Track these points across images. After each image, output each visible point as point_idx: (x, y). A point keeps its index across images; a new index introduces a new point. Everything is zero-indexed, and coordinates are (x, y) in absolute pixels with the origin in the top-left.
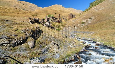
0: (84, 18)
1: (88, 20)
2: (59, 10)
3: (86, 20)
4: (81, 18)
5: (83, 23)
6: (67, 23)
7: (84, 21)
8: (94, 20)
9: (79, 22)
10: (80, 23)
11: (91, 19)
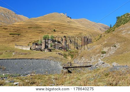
0: (106, 46)
1: (111, 49)
2: (60, 23)
3: (108, 48)
4: (100, 45)
5: (103, 53)
6: (79, 51)
7: (105, 50)
8: (119, 48)
9: (98, 51)
10: (99, 53)
11: (115, 46)
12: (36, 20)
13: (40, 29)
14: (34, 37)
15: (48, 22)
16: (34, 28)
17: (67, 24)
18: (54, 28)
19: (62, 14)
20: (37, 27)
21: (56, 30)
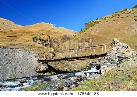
3: (83, 43)
7: (81, 44)
9: (75, 45)
11: (88, 42)
12: (28, 27)
13: (32, 33)
14: (27, 38)
15: (38, 28)
16: (27, 32)
17: (51, 30)
18: (42, 33)
19: (47, 23)
20: (30, 32)
21: (43, 34)
